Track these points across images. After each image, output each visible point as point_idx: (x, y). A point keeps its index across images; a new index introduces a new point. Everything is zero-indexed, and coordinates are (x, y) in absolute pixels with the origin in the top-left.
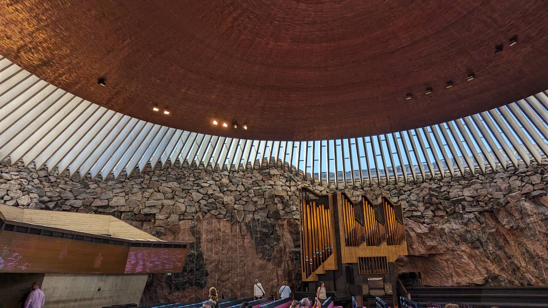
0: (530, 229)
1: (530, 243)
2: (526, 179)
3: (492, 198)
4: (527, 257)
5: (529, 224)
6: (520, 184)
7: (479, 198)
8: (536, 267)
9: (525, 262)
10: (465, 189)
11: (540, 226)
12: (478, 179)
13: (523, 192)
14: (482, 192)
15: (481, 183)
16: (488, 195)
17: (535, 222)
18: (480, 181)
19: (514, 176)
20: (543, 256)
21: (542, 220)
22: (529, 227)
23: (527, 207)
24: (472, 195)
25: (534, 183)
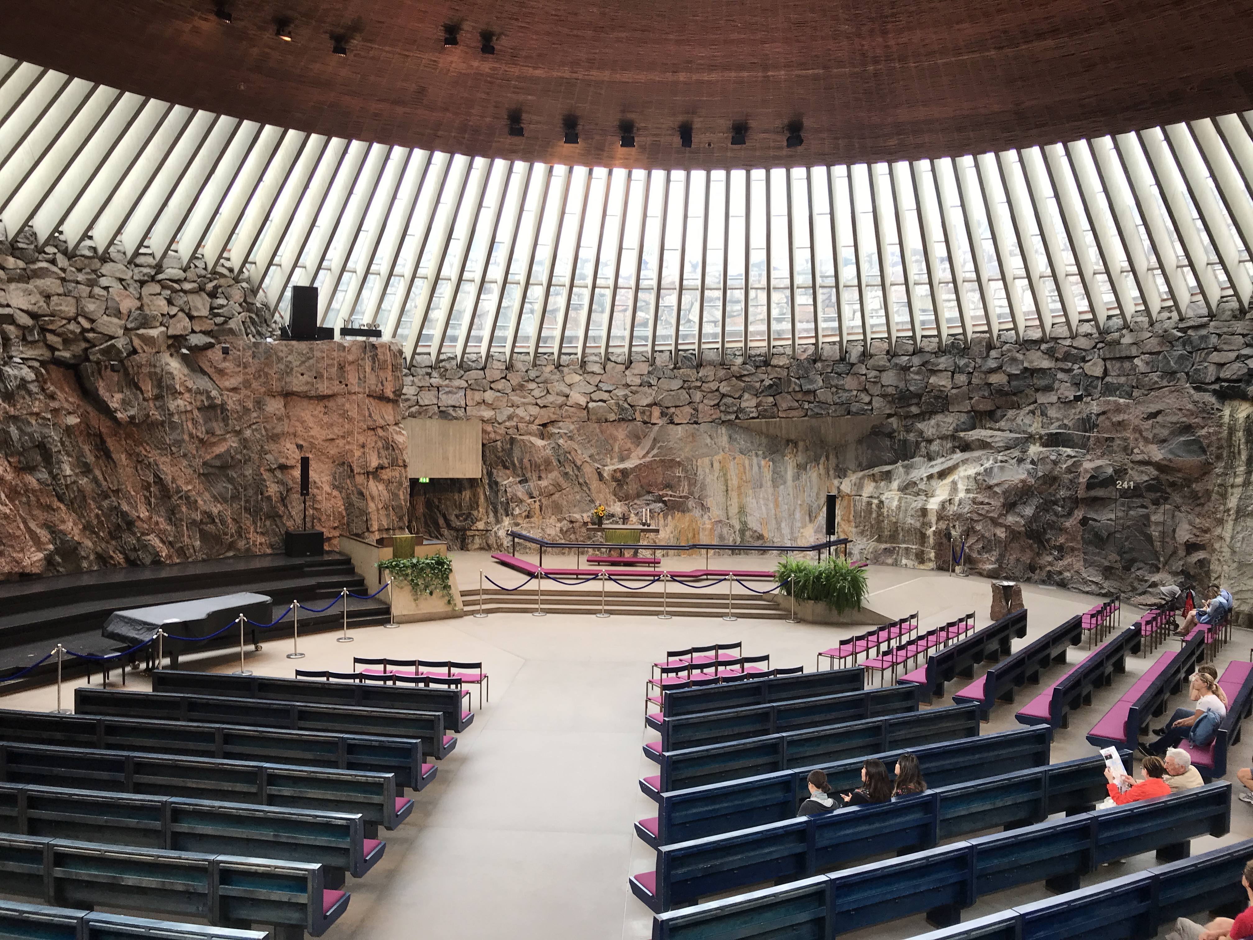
0: (173, 426)
1: (168, 460)
2: (181, 300)
3: (92, 330)
4: (155, 495)
5: (171, 415)
6: (165, 309)
7: (52, 322)
8: (170, 520)
9: (148, 508)
10: (13, 286)
11: (194, 422)
12: (53, 262)
13: (171, 332)
14: (61, 305)
15: (63, 280)
16: (80, 319)
17: (186, 412)
18: (59, 272)
19: (153, 284)
20: (189, 494)
21: (199, 409)
22: (171, 423)
23: (175, 372)
24: (35, 309)
25: (195, 314)
